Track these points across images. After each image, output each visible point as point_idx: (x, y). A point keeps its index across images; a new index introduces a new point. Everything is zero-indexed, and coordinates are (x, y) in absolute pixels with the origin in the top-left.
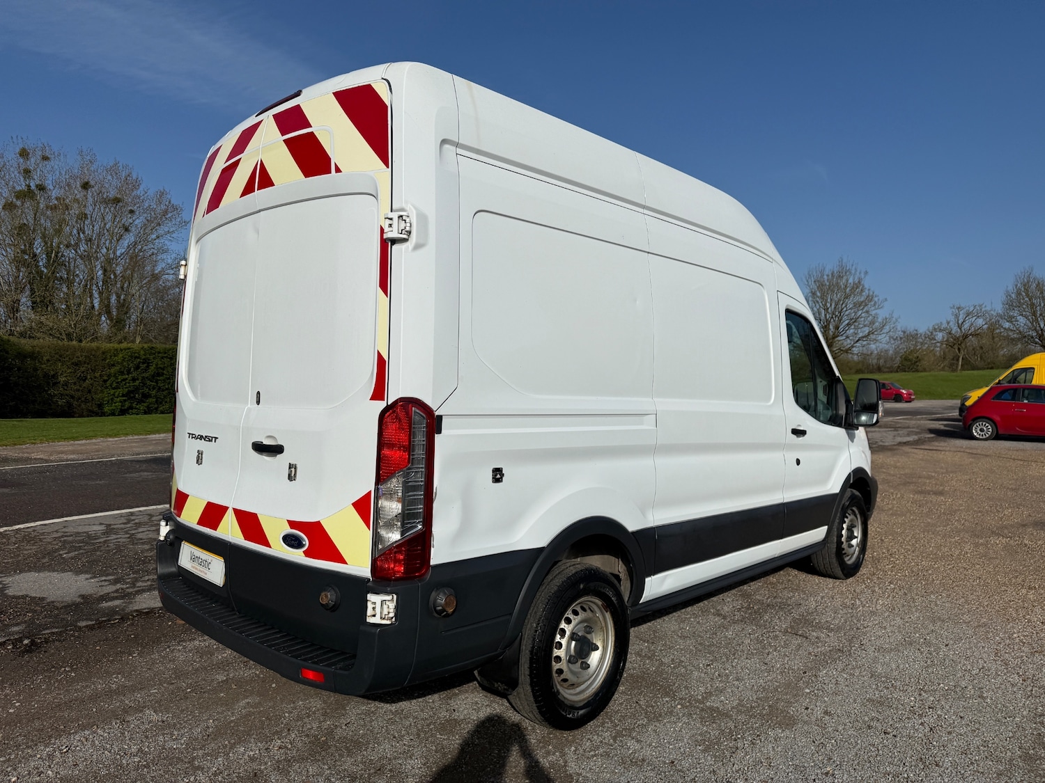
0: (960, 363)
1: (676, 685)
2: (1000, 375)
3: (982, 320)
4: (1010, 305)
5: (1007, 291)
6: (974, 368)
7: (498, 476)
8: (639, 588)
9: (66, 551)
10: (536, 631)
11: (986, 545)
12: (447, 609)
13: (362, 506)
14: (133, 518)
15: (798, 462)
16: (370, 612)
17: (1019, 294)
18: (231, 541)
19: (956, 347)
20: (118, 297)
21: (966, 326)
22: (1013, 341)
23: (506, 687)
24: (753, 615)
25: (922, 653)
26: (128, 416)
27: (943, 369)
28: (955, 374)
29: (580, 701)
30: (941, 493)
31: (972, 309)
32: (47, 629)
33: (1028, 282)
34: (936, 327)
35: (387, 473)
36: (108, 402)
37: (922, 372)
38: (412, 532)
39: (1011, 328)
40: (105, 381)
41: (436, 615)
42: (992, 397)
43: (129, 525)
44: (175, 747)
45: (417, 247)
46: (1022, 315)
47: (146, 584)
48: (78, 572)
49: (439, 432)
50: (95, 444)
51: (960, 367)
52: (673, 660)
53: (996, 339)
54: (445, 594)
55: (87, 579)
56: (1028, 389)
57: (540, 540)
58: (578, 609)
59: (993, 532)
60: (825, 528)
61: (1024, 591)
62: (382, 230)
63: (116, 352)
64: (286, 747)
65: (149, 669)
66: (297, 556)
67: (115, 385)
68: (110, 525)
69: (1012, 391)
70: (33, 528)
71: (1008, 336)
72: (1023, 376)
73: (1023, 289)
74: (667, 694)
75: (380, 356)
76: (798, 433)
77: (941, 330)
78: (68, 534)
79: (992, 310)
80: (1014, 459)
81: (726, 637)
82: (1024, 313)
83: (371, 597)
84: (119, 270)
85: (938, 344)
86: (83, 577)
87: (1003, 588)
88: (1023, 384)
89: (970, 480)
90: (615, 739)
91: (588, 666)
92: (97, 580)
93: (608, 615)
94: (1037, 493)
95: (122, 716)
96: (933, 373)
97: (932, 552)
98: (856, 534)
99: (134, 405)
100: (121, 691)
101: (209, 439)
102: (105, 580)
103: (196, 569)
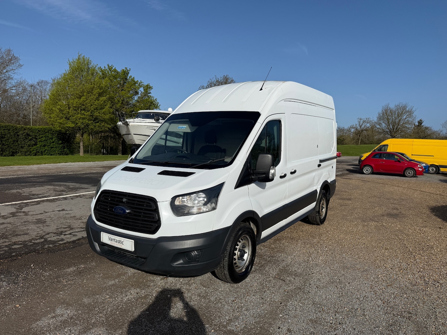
0: (360, 141)
2: (375, 147)
3: (369, 124)
4: (380, 118)
5: (379, 113)
6: (365, 144)
17: (383, 114)
19: (359, 135)
21: (363, 126)
22: (380, 133)
27: (353, 144)
30: (350, 199)
31: (365, 120)
34: (352, 126)
37: (345, 144)
42: (372, 157)
46: (384, 123)
51: (359, 143)
53: (374, 132)
56: (385, 154)
59: (371, 219)
61: (383, 251)
69: (380, 154)
71: (378, 131)
72: (384, 148)
73: (385, 112)
77: (353, 128)
79: (373, 120)
80: (379, 183)
82: (385, 122)
85: (352, 134)
88: (383, 152)
96: (349, 145)
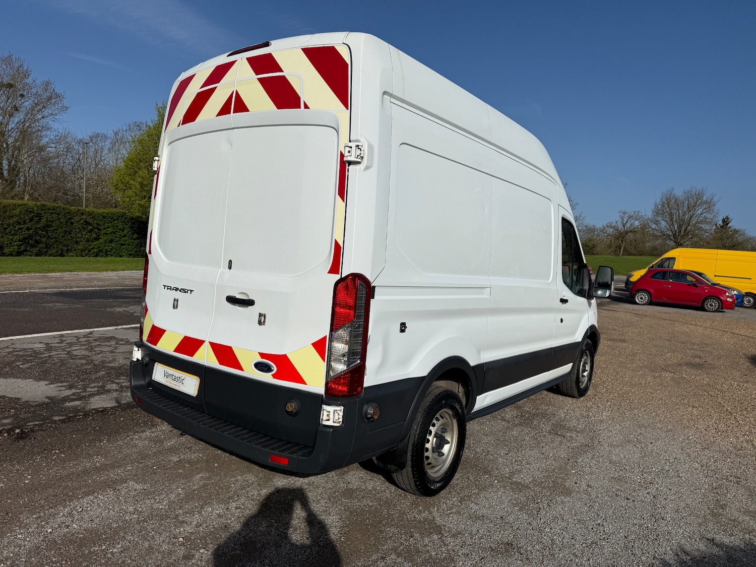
0: (622, 250)
2: (653, 261)
3: (638, 222)
4: (657, 212)
5: (656, 204)
6: (630, 254)
7: (403, 328)
8: (471, 401)
9: (21, 363)
10: (417, 431)
11: (660, 377)
12: (374, 417)
13: (319, 346)
14: (64, 339)
15: (562, 320)
16: (325, 417)
17: (663, 206)
18: (206, 365)
19: (620, 239)
21: (628, 225)
24: (526, 420)
27: (610, 254)
28: (618, 257)
29: (438, 477)
30: (623, 341)
31: (632, 214)
33: (670, 198)
34: (608, 225)
35: (341, 324)
37: (596, 255)
38: (354, 365)
39: (657, 228)
41: (366, 420)
42: (649, 277)
43: (63, 345)
44: (160, 507)
45: (367, 168)
47: (94, 390)
48: (38, 379)
49: (373, 298)
51: (621, 253)
52: (483, 450)
53: (646, 235)
54: (373, 406)
55: (47, 385)
56: (672, 272)
57: (424, 371)
58: (439, 417)
59: (662, 369)
60: (572, 364)
61: (690, 409)
62: (342, 156)
64: (240, 508)
65: (119, 452)
66: (267, 378)
68: (48, 344)
69: (661, 273)
71: (654, 233)
72: (667, 262)
73: (666, 202)
74: (486, 473)
75: (336, 243)
76: (563, 301)
77: (611, 227)
78: (18, 350)
79: (645, 216)
81: (513, 435)
82: (665, 219)
83: (325, 407)
86: (43, 383)
87: (677, 407)
88: (668, 269)
89: (639, 332)
90: (461, 502)
91: (443, 455)
92: (55, 385)
93: (455, 421)
94: (683, 343)
95: (112, 485)
96: (604, 256)
97: (628, 381)
98: (587, 369)
100: (104, 468)
101: (184, 291)
102: (62, 386)
103: (171, 383)
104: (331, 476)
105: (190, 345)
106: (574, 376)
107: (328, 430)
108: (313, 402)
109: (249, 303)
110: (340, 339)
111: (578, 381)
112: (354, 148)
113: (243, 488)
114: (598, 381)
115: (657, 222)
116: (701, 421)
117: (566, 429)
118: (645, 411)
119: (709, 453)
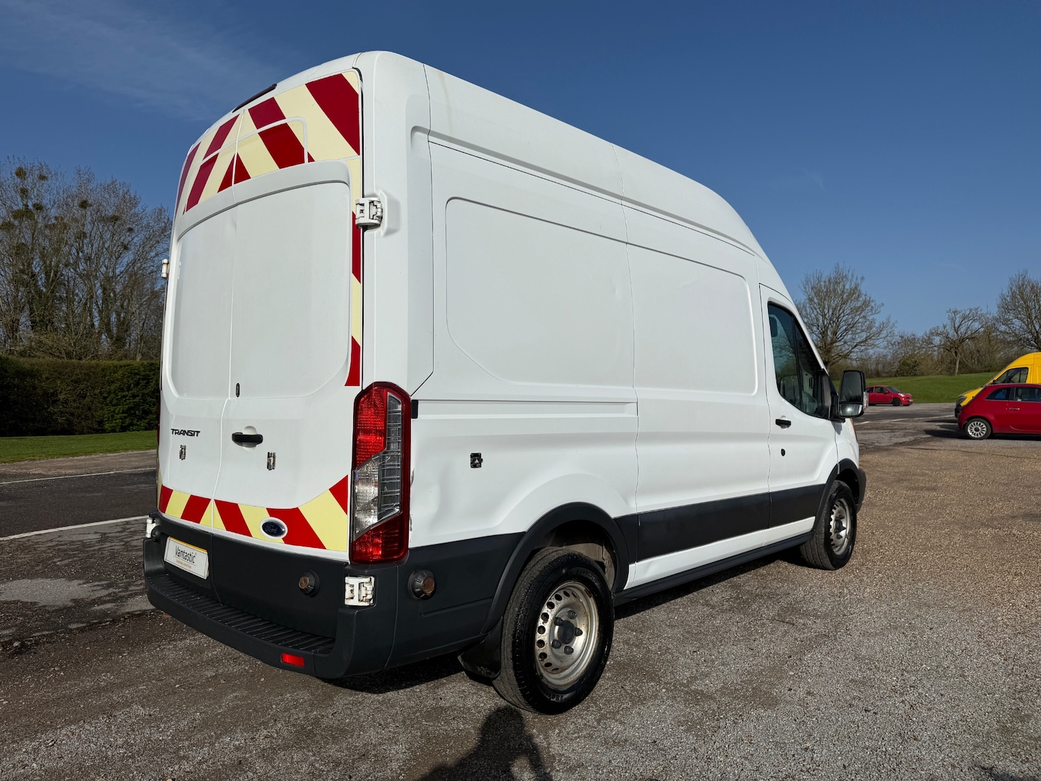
0: (957, 367)
1: (662, 671)
2: (996, 375)
3: (978, 323)
4: (1006, 308)
5: (1002, 294)
6: (970, 371)
7: (477, 461)
8: (623, 575)
9: (60, 559)
10: (518, 615)
11: (974, 535)
12: (426, 591)
13: (339, 491)
14: (128, 526)
15: (783, 452)
16: (348, 594)
17: (1013, 297)
18: (213, 532)
19: (953, 350)
20: (118, 315)
21: (963, 330)
22: (1009, 344)
23: (488, 671)
24: (741, 604)
25: (906, 636)
26: (129, 432)
27: (940, 373)
28: (953, 377)
29: (565, 685)
30: (933, 489)
31: (968, 312)
32: (37, 631)
33: (1023, 285)
34: (933, 331)
35: (363, 458)
36: (109, 419)
37: (920, 376)
38: (390, 515)
39: (1007, 331)
40: (105, 398)
41: (414, 597)
42: (986, 397)
43: (124, 534)
44: (161, 738)
45: (389, 232)
46: (1018, 318)
47: (139, 588)
48: (70, 578)
49: (416, 417)
50: (94, 459)
51: (957, 371)
52: (660, 647)
53: (993, 342)
54: (424, 576)
55: (80, 584)
56: (1021, 388)
57: (522, 524)
58: (561, 594)
59: (982, 524)
60: (813, 518)
62: (354, 215)
63: (116, 369)
64: (272, 736)
65: (139, 667)
66: (276, 543)
67: (115, 402)
68: (105, 534)
69: (1006, 390)
70: (26, 539)
71: (1005, 338)
72: (1017, 376)
73: (1018, 292)
74: (652, 679)
75: (354, 342)
76: (783, 423)
77: (938, 334)
78: (63, 543)
79: (987, 313)
80: (1007, 456)
81: (714, 625)
82: (1019, 316)
83: (349, 580)
84: (118, 288)
85: (936, 349)
86: (76, 582)
87: (989, 575)
88: (1017, 383)
89: (963, 476)
90: (599, 721)
91: (572, 651)
92: (90, 585)
93: (592, 601)
95: (109, 711)
96: (930, 377)
97: (921, 543)
98: (844, 525)
99: (135, 422)
100: (110, 688)
101: (191, 433)
102: (98, 585)
103: (181, 563)
104: (418, 690)
105: (196, 507)
106: (822, 535)
107: (351, 612)
108: (333, 573)
109: (255, 440)
110: (367, 480)
111: (828, 544)
112: (367, 205)
113: (286, 710)
114: (873, 545)
115: (1006, 322)
116: (1023, 595)
117: (800, 614)
118: (935, 583)
119: (1023, 641)
